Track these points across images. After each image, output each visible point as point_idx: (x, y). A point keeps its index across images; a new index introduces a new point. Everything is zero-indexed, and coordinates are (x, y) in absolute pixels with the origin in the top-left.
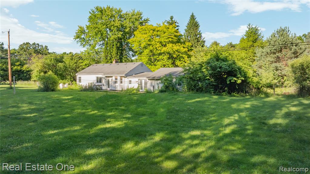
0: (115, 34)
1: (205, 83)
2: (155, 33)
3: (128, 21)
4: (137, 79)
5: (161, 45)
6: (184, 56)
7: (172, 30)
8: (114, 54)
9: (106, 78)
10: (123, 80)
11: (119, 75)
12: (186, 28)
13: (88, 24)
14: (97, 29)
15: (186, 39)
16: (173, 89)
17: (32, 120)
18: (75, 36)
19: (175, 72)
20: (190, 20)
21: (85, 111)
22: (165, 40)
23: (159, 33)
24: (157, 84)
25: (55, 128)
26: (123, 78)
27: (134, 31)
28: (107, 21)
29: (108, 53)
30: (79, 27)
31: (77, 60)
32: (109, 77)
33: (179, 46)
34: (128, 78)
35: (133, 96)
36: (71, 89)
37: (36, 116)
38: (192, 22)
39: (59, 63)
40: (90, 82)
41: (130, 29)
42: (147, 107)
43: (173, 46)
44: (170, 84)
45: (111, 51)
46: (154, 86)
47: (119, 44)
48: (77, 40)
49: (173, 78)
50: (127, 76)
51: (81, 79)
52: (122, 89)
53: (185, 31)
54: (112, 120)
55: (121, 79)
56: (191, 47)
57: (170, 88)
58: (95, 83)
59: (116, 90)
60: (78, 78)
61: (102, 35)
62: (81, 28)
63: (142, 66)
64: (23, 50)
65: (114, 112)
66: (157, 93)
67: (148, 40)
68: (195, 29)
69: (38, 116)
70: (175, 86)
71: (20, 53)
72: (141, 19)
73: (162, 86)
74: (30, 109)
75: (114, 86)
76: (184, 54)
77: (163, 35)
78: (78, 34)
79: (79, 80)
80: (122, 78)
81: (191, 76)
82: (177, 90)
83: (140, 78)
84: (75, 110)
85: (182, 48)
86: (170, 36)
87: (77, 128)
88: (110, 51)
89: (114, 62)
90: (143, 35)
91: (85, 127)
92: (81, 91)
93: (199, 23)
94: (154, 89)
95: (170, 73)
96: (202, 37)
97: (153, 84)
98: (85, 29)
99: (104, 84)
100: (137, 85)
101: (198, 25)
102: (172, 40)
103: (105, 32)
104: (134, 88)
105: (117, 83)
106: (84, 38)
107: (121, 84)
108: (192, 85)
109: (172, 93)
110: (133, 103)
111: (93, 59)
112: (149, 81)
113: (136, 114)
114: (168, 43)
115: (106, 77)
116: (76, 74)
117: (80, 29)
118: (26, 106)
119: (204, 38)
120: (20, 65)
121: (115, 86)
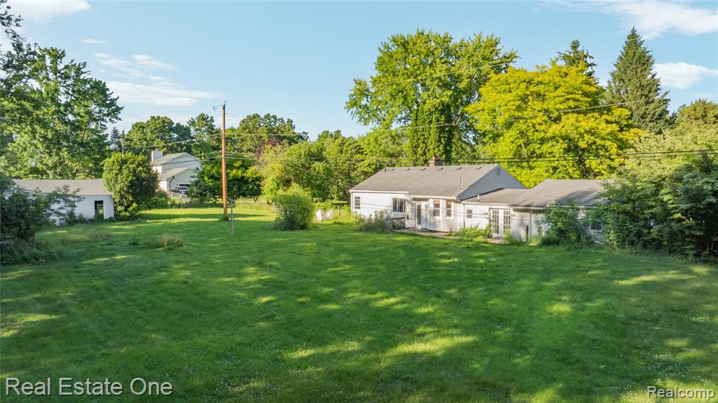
0: (436, 97)
1: (667, 229)
2: (532, 88)
3: (464, 61)
4: (485, 208)
5: (547, 118)
6: (608, 143)
7: (575, 78)
8: (432, 143)
9: (414, 202)
10: (452, 209)
11: (443, 197)
12: (615, 69)
13: (376, 73)
14: (395, 86)
15: (613, 97)
16: (579, 238)
17: (265, 315)
18: (347, 103)
19: (584, 192)
20: (624, 47)
21: (370, 296)
22: (559, 106)
23: (541, 88)
24: (537, 222)
25: (308, 340)
26: (453, 204)
27: (480, 84)
28: (416, 67)
29: (418, 140)
30: (356, 82)
31: (351, 154)
32: (420, 200)
33: (596, 119)
34: (464, 204)
35: (476, 254)
36: (339, 223)
37: (272, 301)
38: (631, 52)
39: (316, 163)
40: (380, 209)
41: (470, 82)
42: (511, 297)
43: (577, 121)
44: (570, 224)
45: (426, 136)
46: (527, 227)
47: (443, 119)
48: (352, 109)
49: (578, 209)
50: (462, 200)
51: (359, 201)
52: (451, 229)
53: (610, 78)
54: (428, 329)
55: (449, 206)
56: (627, 120)
57: (571, 234)
58: (389, 212)
59: (437, 230)
60: (354, 200)
61: (405, 98)
62: (360, 84)
63: (498, 174)
64: (247, 130)
65: (432, 305)
66: (536, 247)
67: (514, 107)
68: (639, 70)
69: (275, 304)
70: (582, 230)
71: (241, 137)
72: (497, 54)
73: (550, 227)
74: (260, 281)
75: (432, 221)
76: (609, 140)
77: (552, 95)
78: (354, 97)
79: (356, 204)
80: (449, 203)
81: (628, 207)
82: (590, 242)
83: (492, 205)
84: (347, 293)
85: (603, 125)
86: (570, 96)
87: (353, 346)
88: (423, 135)
89: (432, 162)
90: (503, 96)
91: (370, 344)
92: (361, 230)
93: (650, 54)
94: (529, 235)
95: (571, 194)
96: (659, 89)
97: (525, 222)
98: (370, 85)
99: (410, 214)
100: (486, 222)
101: (648, 61)
102: (576, 104)
103: (412, 93)
104: (479, 228)
105: (439, 216)
106: (366, 105)
107: (448, 218)
108: (631, 232)
109: (576, 248)
110: (475, 279)
111: (384, 152)
112: (516, 213)
113: (486, 317)
114: (565, 113)
115: (414, 199)
116: (350, 191)
117: (358, 87)
118: (253, 273)
119: (666, 93)
120: (242, 166)
121: (435, 222)
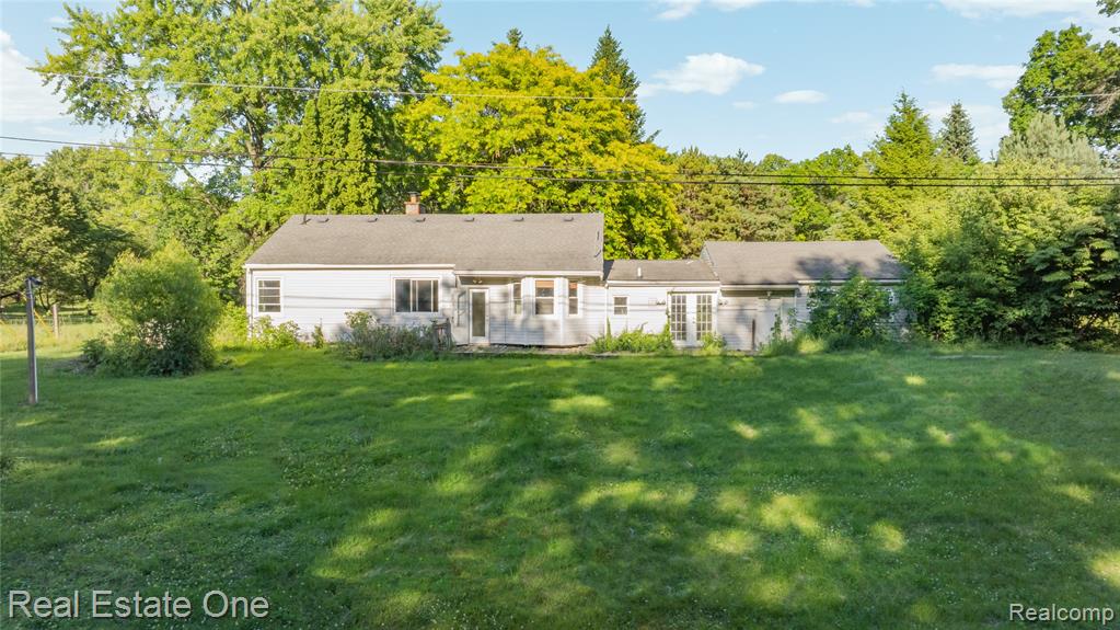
4: (661, 293)
9: (464, 287)
10: (580, 298)
11: (565, 273)
26: (580, 287)
32: (483, 281)
34: (609, 287)
46: (753, 324)
51: (277, 292)
52: (579, 339)
55: (573, 292)
58: (385, 313)
59: (547, 344)
60: (258, 288)
75: (533, 325)
79: (265, 300)
80: (575, 286)
83: (672, 286)
94: (756, 335)
97: (750, 314)
99: (452, 316)
100: (660, 320)
104: (645, 333)
105: (552, 312)
112: (727, 299)
115: (467, 280)
121: (541, 327)
